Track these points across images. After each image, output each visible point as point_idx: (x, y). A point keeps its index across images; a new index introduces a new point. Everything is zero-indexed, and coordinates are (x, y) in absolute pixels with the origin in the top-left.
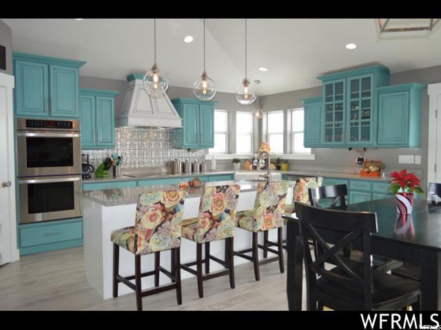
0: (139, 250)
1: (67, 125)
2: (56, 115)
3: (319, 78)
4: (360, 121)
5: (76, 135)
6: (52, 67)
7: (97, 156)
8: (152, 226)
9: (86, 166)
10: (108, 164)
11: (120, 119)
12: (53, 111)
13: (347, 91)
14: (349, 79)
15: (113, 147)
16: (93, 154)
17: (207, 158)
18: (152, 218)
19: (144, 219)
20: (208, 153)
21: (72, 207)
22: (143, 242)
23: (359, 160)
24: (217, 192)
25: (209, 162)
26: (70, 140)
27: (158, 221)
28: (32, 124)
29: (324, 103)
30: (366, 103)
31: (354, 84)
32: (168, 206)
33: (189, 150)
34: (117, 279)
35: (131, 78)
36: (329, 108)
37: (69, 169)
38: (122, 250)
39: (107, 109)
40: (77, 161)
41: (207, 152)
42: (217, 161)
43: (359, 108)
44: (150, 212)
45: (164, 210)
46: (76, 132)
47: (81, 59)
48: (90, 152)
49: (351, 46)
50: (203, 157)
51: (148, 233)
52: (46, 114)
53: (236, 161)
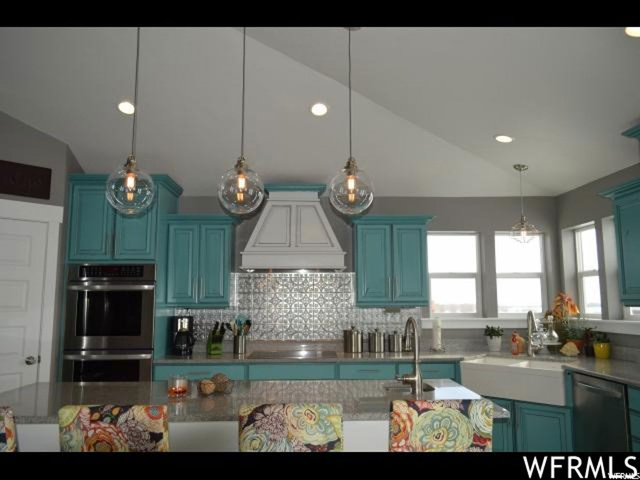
1: (136, 272)
2: (122, 258)
5: (148, 287)
12: (117, 251)
15: (224, 305)
16: (202, 316)
17: (426, 324)
20: (428, 316)
24: (92, 421)
25: (428, 334)
41: (426, 314)
42: (444, 331)
46: (149, 282)
52: (108, 257)
53: (491, 332)
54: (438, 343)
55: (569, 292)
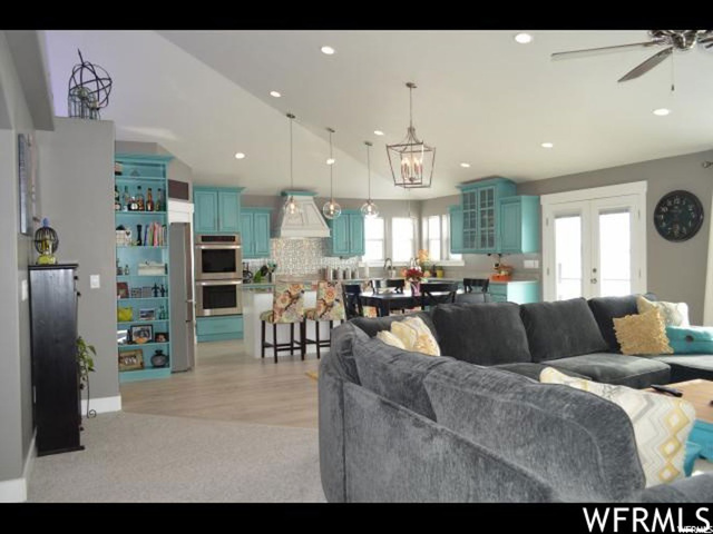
0: (276, 321)
1: (231, 239)
2: (223, 231)
3: (458, 187)
4: (487, 228)
5: (238, 247)
6: (220, 194)
7: (255, 264)
8: (283, 306)
9: (246, 273)
10: (264, 270)
11: (274, 231)
12: (221, 228)
14: (479, 190)
15: (268, 256)
16: (252, 262)
17: (361, 265)
18: (283, 301)
19: (278, 301)
21: (234, 305)
22: (277, 316)
25: (362, 269)
26: (234, 250)
27: (287, 303)
28: (205, 239)
29: (462, 211)
31: (483, 194)
32: (293, 293)
33: (341, 258)
34: (265, 346)
35: (284, 194)
36: (466, 216)
37: (232, 275)
38: (267, 324)
39: (263, 223)
40: (239, 268)
41: (361, 260)
43: (486, 217)
44: (282, 297)
45: (290, 296)
46: (238, 244)
47: (241, 185)
48: (250, 261)
49: (465, 165)
50: (357, 264)
51: (281, 311)
52: (216, 231)
54: (367, 273)
55: (425, 248)
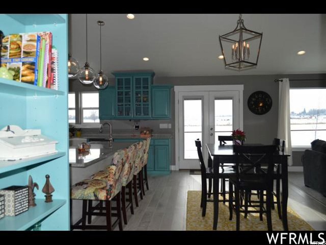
4: (142, 103)
13: (133, 84)
14: (134, 77)
23: (136, 127)
29: (117, 91)
30: (146, 93)
31: (138, 81)
36: (119, 94)
49: (146, 59)
